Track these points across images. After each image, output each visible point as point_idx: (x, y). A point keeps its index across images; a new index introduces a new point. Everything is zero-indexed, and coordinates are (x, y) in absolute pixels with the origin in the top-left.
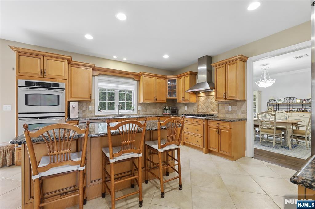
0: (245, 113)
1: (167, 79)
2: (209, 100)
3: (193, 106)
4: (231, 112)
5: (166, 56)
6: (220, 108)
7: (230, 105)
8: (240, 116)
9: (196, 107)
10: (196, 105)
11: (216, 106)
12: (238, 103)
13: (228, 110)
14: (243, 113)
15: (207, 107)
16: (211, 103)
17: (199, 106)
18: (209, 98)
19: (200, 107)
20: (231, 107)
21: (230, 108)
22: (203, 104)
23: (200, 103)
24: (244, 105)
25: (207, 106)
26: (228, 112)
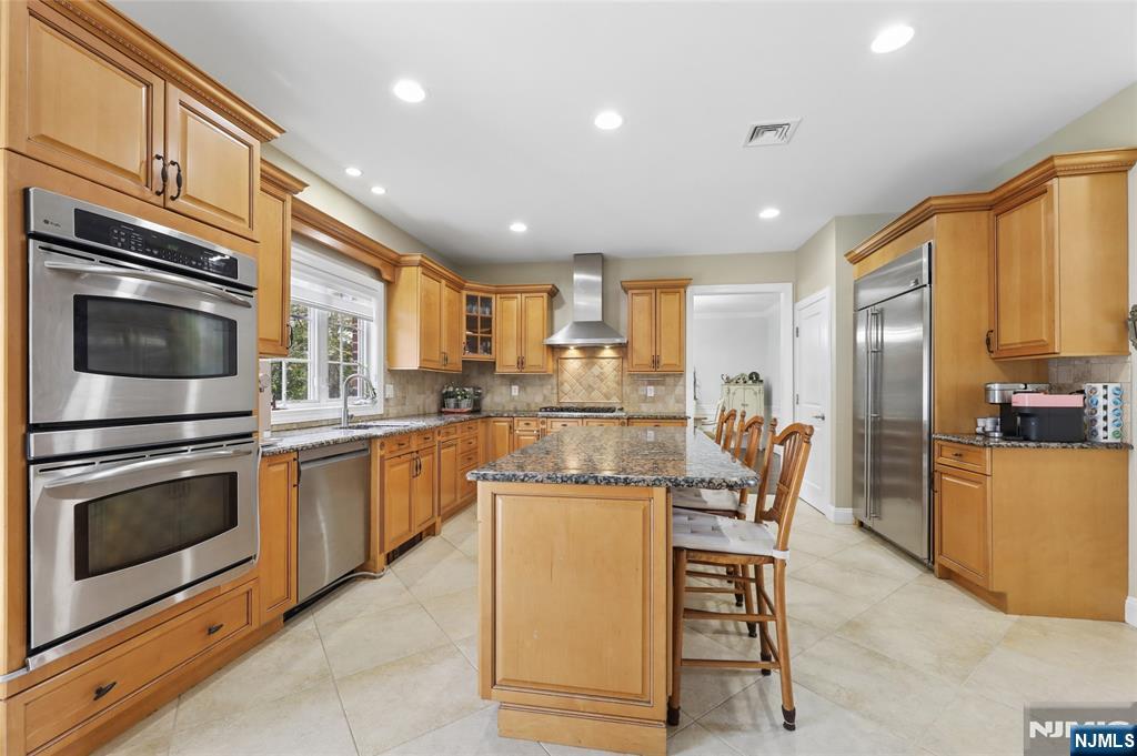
0: (682, 400)
1: (464, 293)
2: (596, 370)
3: (542, 385)
4: (653, 400)
5: (518, 228)
6: (627, 389)
7: (650, 383)
8: (671, 408)
9: (552, 389)
10: (554, 381)
11: (615, 385)
12: (669, 380)
13: (646, 396)
14: (677, 402)
15: (590, 388)
16: (601, 377)
17: (562, 384)
18: (594, 364)
19: (566, 387)
20: (652, 387)
21: (651, 391)
22: (577, 380)
23: (566, 376)
24: (681, 383)
25: (590, 386)
26: (645, 399)
